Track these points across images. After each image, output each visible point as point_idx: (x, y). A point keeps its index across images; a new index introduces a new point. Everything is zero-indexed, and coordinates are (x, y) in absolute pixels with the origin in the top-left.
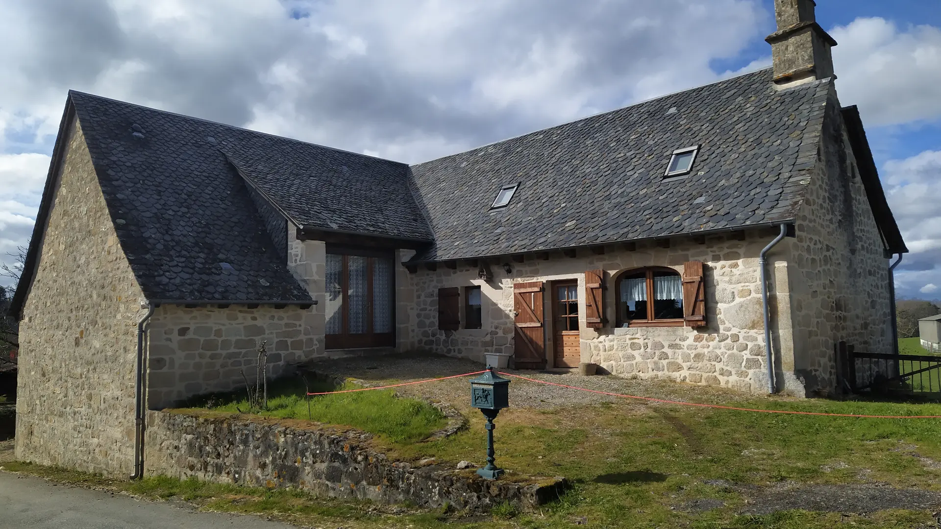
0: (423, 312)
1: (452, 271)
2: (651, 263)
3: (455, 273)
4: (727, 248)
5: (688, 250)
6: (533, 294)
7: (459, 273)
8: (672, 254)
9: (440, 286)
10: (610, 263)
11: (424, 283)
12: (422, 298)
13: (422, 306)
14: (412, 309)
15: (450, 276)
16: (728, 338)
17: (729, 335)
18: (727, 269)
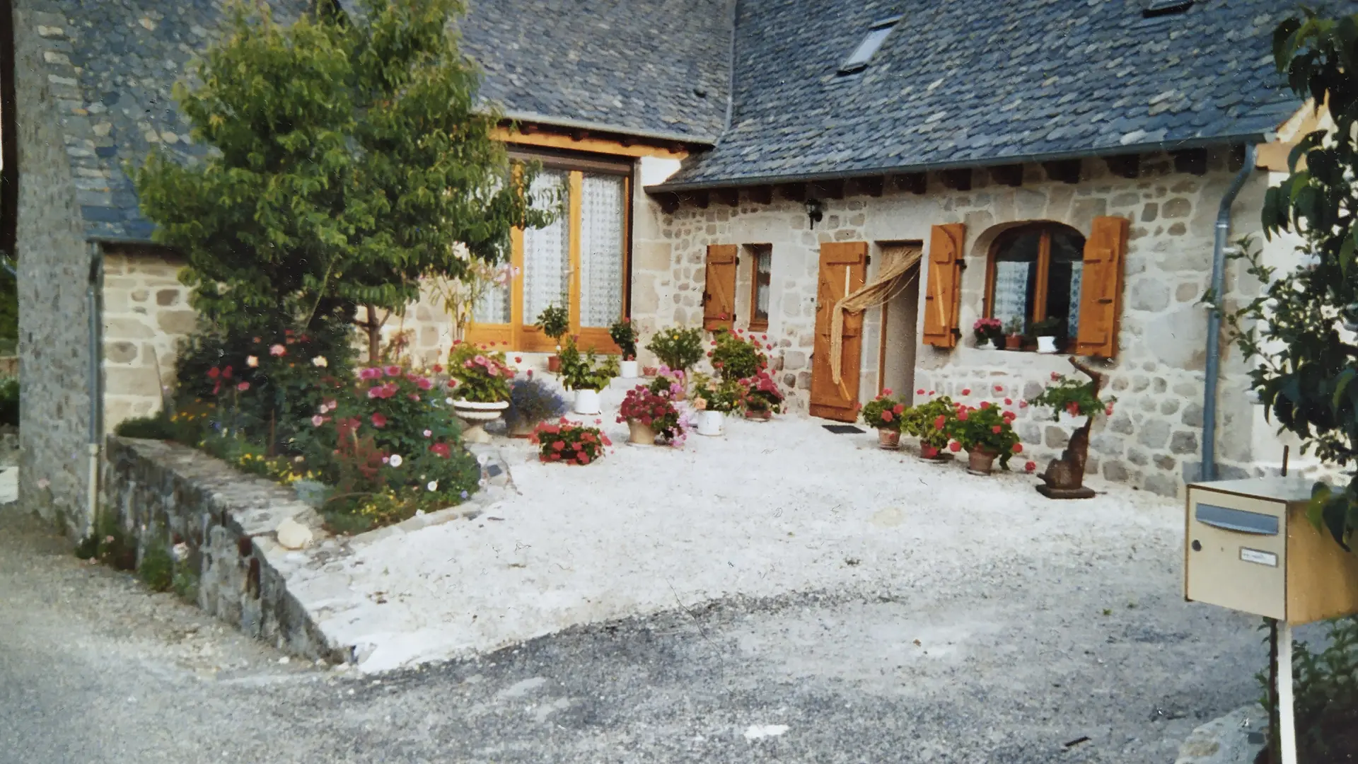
0: (683, 293)
1: (730, 210)
2: (1043, 215)
3: (734, 214)
4: (1175, 190)
5: (1106, 189)
6: (848, 268)
7: (741, 215)
8: (1081, 198)
9: (710, 239)
10: (977, 209)
11: (688, 232)
12: (684, 263)
13: (683, 281)
14: (665, 284)
15: (727, 219)
16: (1147, 385)
17: (1151, 379)
18: (1165, 236)
